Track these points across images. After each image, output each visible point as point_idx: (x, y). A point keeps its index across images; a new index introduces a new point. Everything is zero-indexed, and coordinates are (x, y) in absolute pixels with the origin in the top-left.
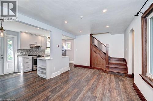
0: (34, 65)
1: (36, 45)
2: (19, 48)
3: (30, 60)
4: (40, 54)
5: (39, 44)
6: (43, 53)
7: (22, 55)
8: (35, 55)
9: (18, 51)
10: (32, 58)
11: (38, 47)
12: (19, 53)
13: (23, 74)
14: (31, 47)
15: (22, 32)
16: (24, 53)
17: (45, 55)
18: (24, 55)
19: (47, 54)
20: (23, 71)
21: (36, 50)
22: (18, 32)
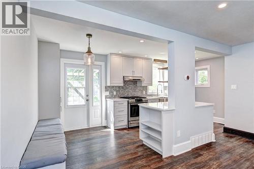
0: (131, 117)
1: (131, 78)
2: (109, 84)
3: (124, 105)
4: (138, 94)
5: (137, 75)
6: (144, 92)
7: (112, 97)
8: (133, 98)
9: (107, 88)
10: (128, 103)
11: (135, 82)
12: (108, 93)
13: (115, 133)
14: (125, 81)
15: (111, 54)
16: (115, 93)
18: (115, 97)
19: (151, 95)
20: (115, 127)
21: (132, 86)
22: (106, 56)
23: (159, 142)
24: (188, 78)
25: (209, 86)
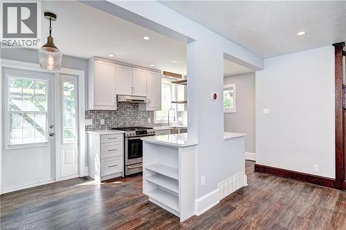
0: (129, 158)
1: (129, 98)
2: (91, 107)
3: (118, 142)
4: (141, 123)
5: (139, 93)
6: (149, 120)
7: (97, 127)
8: (132, 129)
9: (89, 114)
10: (125, 137)
11: (136, 104)
12: (90, 122)
13: (103, 187)
14: (119, 103)
15: (96, 58)
16: (102, 122)
17: (160, 128)
18: (102, 128)
19: (160, 125)
20: (101, 177)
21: (130, 111)
22: (87, 61)
23: (175, 197)
24: (215, 96)
25: (235, 111)
